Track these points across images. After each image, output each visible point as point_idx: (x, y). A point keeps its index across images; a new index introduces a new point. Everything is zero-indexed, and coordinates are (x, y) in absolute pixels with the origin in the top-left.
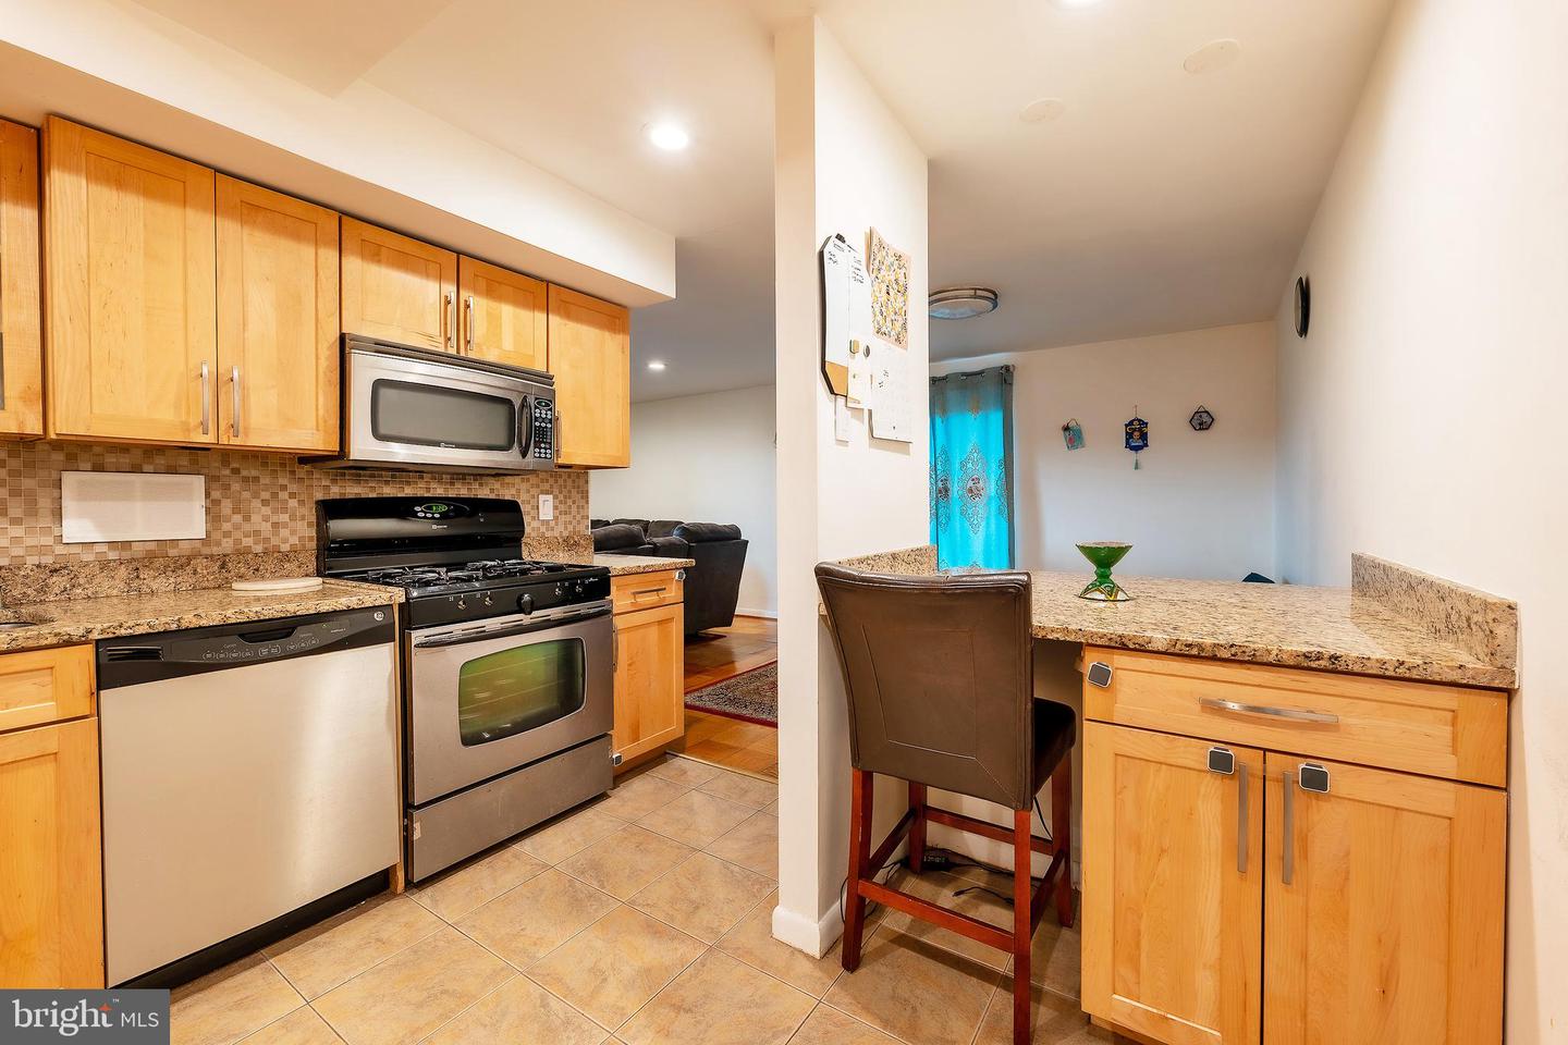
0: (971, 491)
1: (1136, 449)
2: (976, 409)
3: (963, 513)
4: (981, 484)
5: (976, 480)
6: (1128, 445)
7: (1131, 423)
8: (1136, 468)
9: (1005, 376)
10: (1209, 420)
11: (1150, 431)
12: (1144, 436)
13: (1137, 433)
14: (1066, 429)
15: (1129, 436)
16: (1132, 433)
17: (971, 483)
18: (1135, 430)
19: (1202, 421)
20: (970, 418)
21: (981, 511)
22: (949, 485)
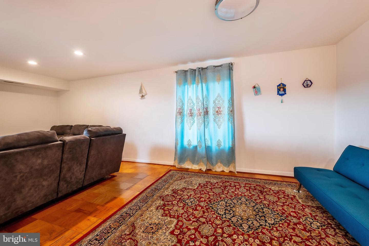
0: (217, 112)
1: (282, 95)
2: (219, 80)
3: (214, 120)
4: (221, 109)
5: (219, 108)
6: (278, 94)
7: (280, 85)
8: (282, 102)
9: (230, 67)
10: (310, 84)
11: (287, 88)
12: (284, 90)
13: (282, 89)
14: (254, 87)
15: (279, 90)
16: (280, 89)
17: (217, 109)
18: (281, 88)
19: (307, 84)
20: (217, 83)
21: (221, 120)
22: (208, 110)
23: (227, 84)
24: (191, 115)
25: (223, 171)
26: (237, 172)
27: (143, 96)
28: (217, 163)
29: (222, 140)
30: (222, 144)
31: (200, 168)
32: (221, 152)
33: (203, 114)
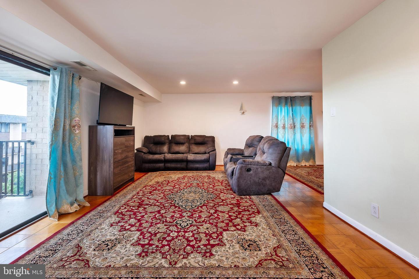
0: (302, 126)
2: (304, 106)
4: (305, 124)
5: (303, 124)
9: (310, 98)
20: (302, 107)
21: (304, 131)
22: (295, 125)
23: (308, 108)
24: (284, 127)
25: (305, 165)
26: (317, 165)
27: (243, 113)
28: (302, 160)
29: (305, 145)
30: (305, 147)
31: (290, 165)
32: (304, 153)
33: (293, 127)
